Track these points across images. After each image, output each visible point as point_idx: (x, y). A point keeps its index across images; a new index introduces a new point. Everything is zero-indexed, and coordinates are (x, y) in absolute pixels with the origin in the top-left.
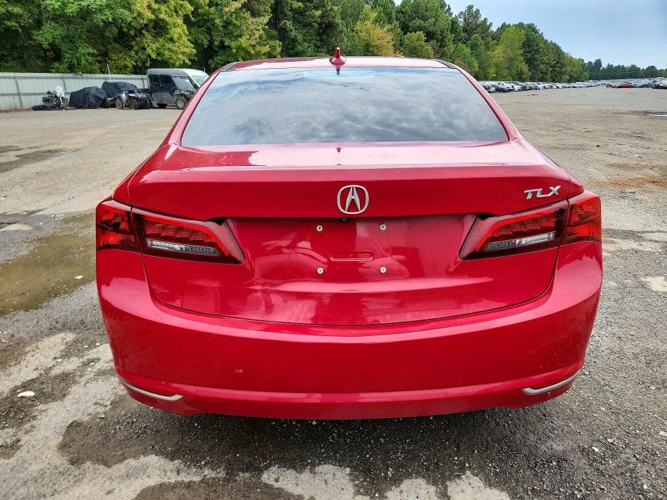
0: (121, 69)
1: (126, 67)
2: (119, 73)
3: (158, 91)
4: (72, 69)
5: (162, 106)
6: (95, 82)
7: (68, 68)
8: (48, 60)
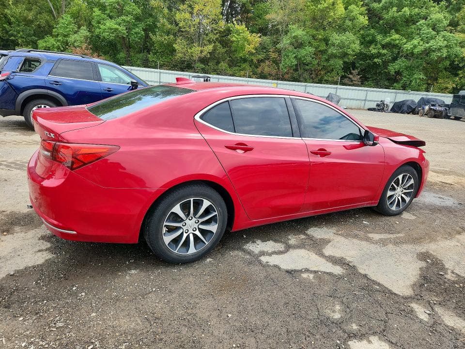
0: (442, 89)
1: (447, 88)
2: (439, 92)
3: (456, 107)
4: (404, 88)
5: (457, 119)
6: (414, 97)
7: (402, 87)
8: (391, 81)
